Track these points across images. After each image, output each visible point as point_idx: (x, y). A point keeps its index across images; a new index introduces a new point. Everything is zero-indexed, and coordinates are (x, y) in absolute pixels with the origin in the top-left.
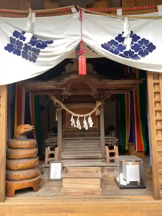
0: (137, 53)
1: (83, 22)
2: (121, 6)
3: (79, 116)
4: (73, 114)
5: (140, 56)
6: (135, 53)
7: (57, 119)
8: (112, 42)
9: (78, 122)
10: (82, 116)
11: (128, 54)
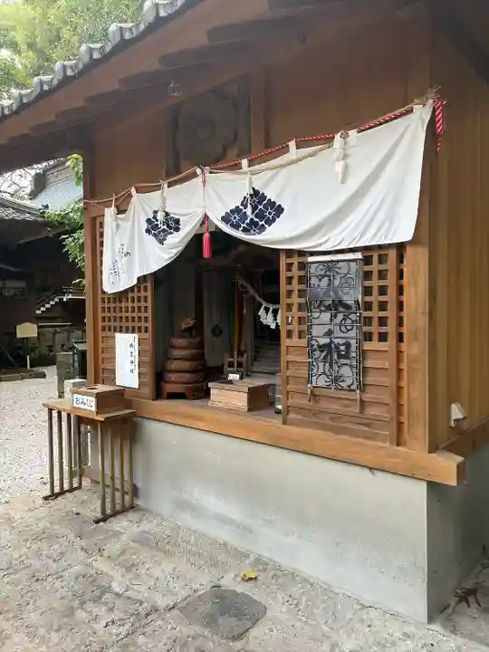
0: (263, 222)
1: (207, 186)
2: (246, 155)
3: (272, 306)
5: (267, 226)
6: (260, 223)
8: (236, 209)
9: (270, 316)
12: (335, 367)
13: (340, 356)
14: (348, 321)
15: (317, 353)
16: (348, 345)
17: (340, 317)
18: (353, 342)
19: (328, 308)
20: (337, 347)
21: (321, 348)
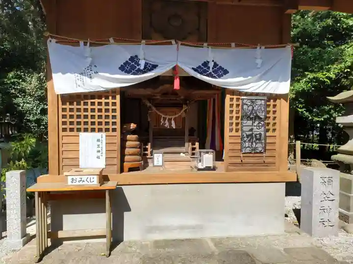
2: (206, 41)
3: (168, 117)
4: (163, 116)
5: (217, 77)
6: (214, 75)
7: (149, 120)
8: (199, 67)
9: (167, 121)
10: (170, 117)
11: (210, 75)
12: (254, 144)
13: (257, 139)
14: (260, 125)
15: (245, 139)
16: (260, 134)
17: (257, 123)
18: (263, 133)
19: (251, 119)
20: (256, 135)
21: (248, 136)
